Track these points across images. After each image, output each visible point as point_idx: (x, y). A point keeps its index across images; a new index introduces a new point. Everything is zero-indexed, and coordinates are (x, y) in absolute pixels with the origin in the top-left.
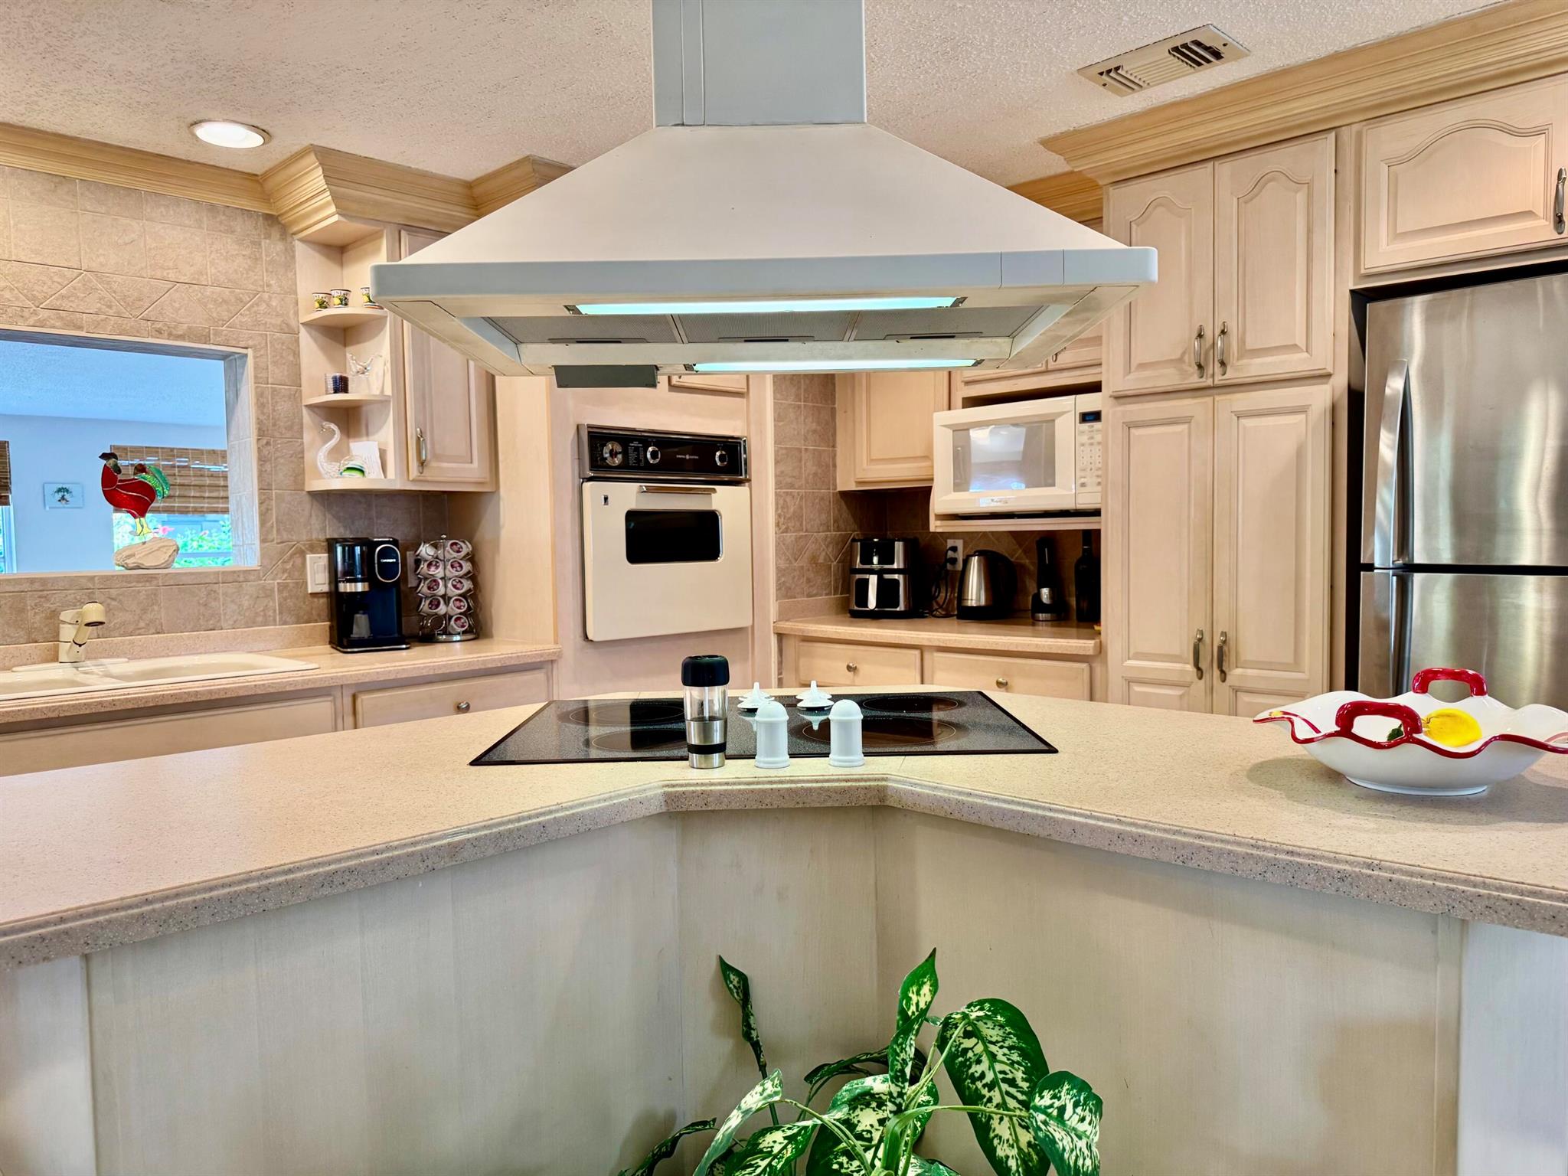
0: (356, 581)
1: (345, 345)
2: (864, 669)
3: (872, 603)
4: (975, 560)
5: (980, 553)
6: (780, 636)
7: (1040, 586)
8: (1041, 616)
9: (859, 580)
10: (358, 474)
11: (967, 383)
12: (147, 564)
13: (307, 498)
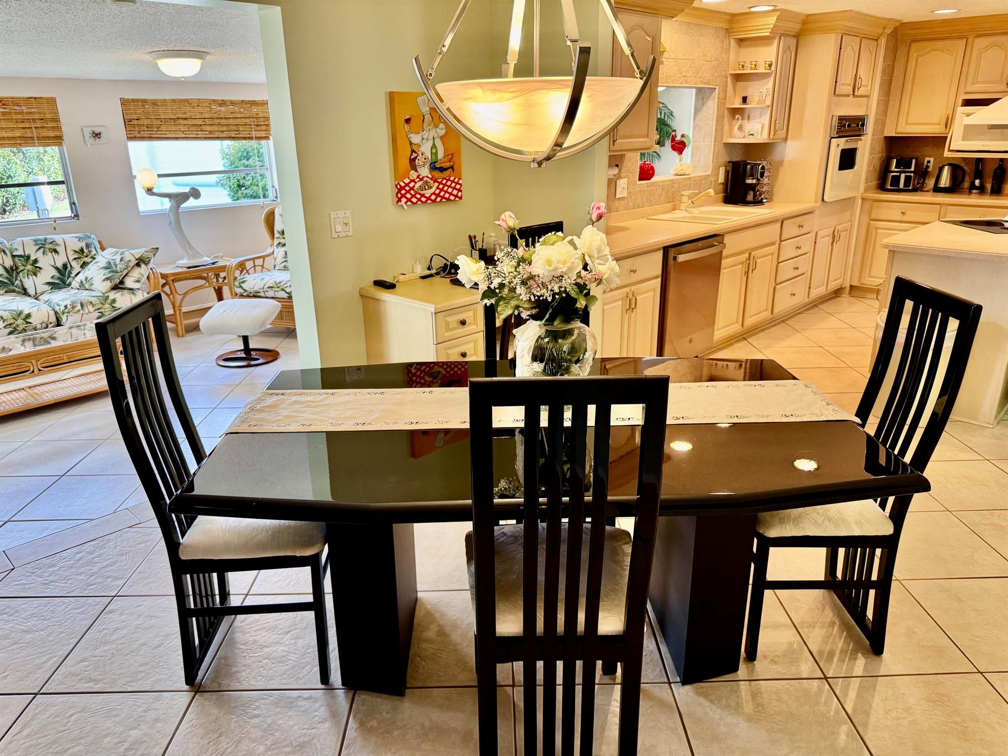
0: (753, 179)
1: (737, 81)
2: (908, 213)
3: (901, 186)
4: (946, 167)
5: (949, 165)
6: (863, 199)
7: (976, 178)
8: (974, 191)
9: (893, 176)
10: (752, 136)
11: (966, 93)
12: (687, 173)
13: (722, 145)
